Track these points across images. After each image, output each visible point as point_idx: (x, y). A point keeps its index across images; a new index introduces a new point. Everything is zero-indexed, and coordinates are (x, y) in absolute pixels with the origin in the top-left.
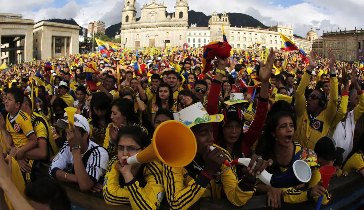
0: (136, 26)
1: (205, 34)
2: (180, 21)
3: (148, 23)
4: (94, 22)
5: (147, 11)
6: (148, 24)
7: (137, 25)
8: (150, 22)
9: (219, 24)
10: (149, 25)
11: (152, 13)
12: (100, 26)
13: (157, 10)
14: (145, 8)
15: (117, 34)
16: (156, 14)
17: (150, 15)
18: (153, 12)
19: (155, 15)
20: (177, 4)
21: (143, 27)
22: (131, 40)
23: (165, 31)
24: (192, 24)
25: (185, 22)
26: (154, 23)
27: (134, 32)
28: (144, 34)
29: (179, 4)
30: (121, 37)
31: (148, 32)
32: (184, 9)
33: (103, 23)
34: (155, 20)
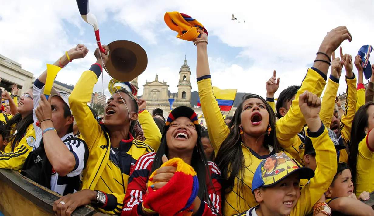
2: (183, 101)
3: (150, 101)
4: (95, 93)
5: (149, 89)
6: (150, 102)
8: (151, 101)
10: (151, 104)
11: (154, 91)
12: (100, 98)
13: (159, 88)
14: (148, 85)
16: (158, 92)
17: (152, 93)
18: (156, 90)
19: (157, 94)
20: (180, 83)
23: (167, 111)
24: (195, 105)
25: (188, 102)
26: (156, 102)
29: (182, 83)
32: (187, 89)
33: (104, 95)
34: (158, 98)
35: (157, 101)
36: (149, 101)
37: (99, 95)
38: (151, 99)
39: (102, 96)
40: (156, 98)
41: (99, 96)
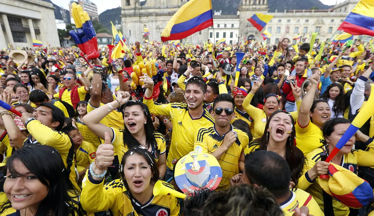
0: (142, 13)
1: (233, 25)
3: (158, 8)
6: (157, 11)
7: (142, 11)
8: (159, 8)
9: (253, 8)
10: (159, 13)
12: (88, 8)
15: (116, 24)
21: (150, 14)
22: (137, 32)
24: (215, 11)
27: (141, 22)
28: (154, 25)
30: (123, 28)
31: (158, 23)
33: (93, 4)
34: (167, 4)
35: (167, 8)
36: (156, 8)
37: (85, 3)
38: (158, 6)
39: (89, 6)
40: (165, 4)
41: (86, 6)
